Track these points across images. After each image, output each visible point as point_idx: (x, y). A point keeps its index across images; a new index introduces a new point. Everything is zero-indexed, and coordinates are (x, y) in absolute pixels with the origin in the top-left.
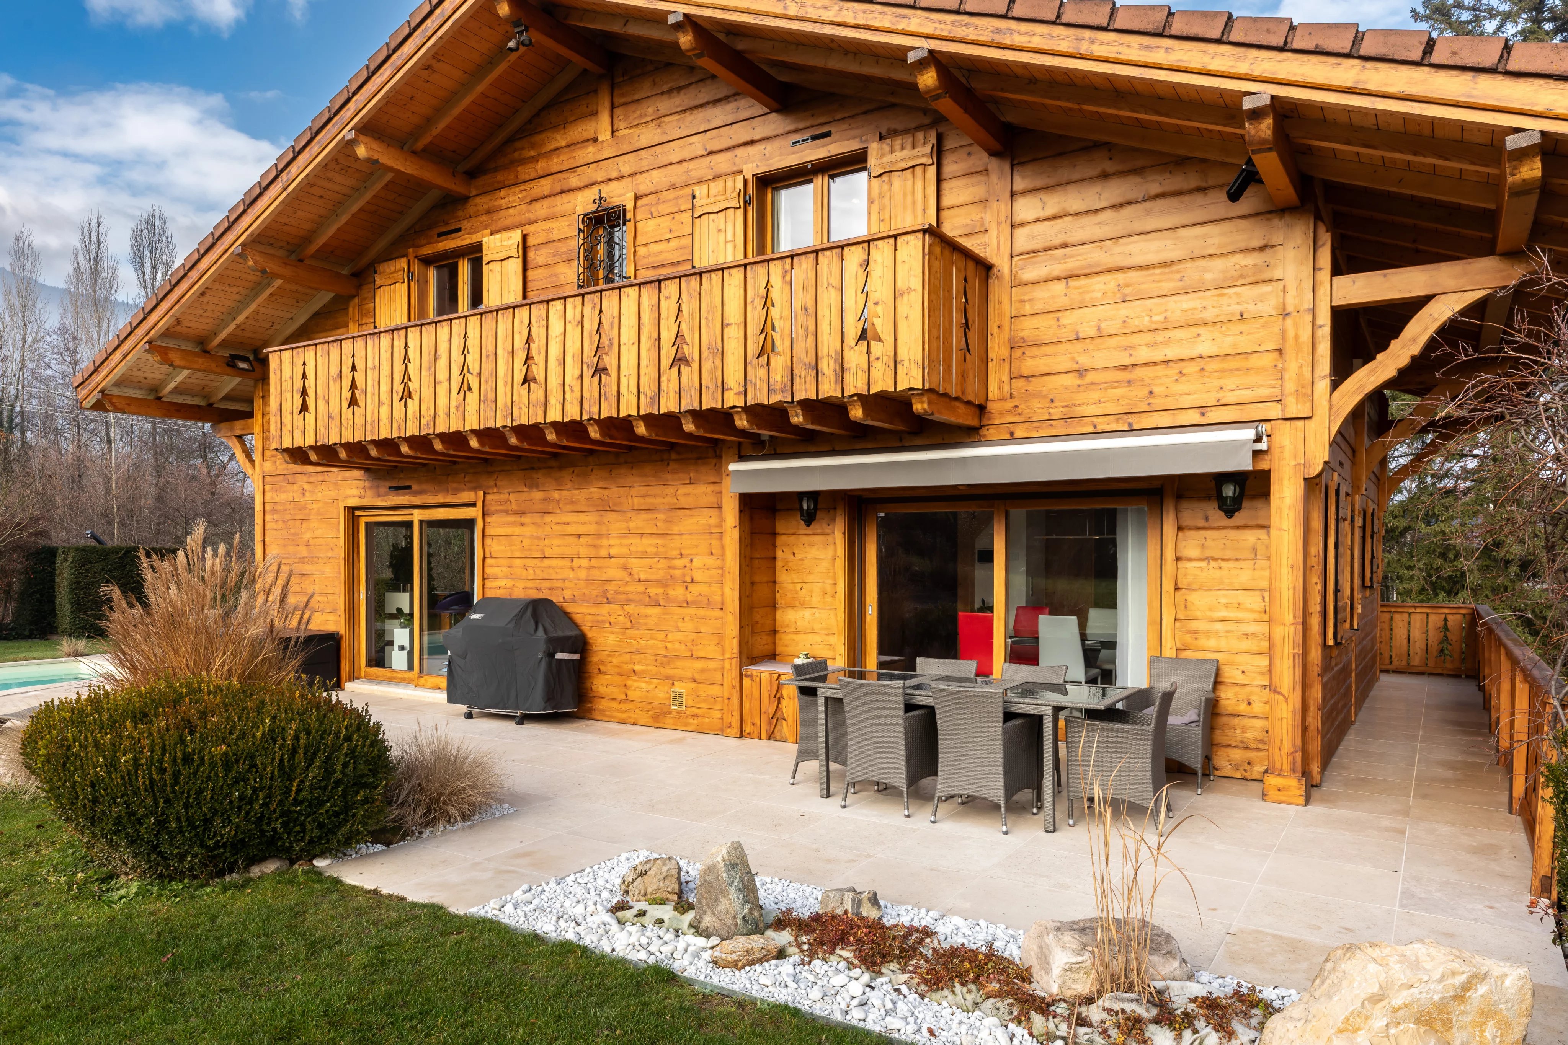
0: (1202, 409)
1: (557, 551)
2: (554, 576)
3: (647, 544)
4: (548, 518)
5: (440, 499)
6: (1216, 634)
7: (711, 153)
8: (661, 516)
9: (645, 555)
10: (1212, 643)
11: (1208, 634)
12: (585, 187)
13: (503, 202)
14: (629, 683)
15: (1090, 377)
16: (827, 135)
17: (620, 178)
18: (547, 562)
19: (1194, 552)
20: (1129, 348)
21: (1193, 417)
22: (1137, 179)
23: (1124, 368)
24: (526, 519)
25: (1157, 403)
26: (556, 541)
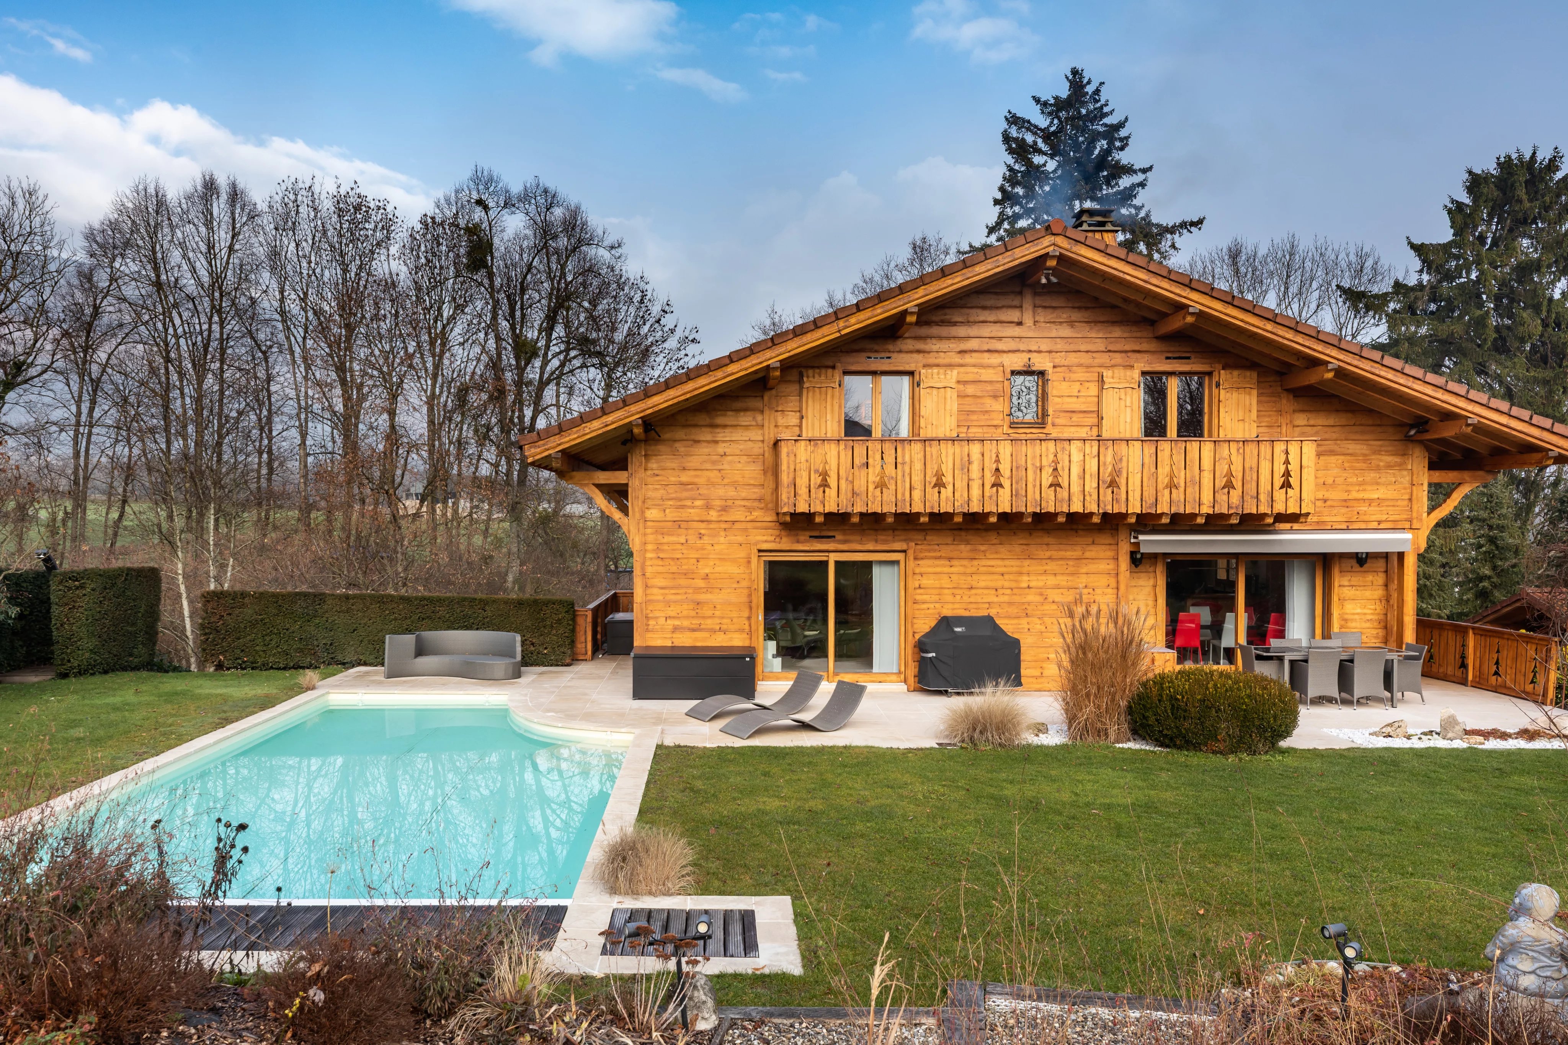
0: (1379, 522)
1: (982, 584)
2: (980, 600)
3: (1062, 580)
4: (975, 563)
5: (870, 547)
6: (1355, 620)
7: (1110, 351)
8: (1071, 563)
9: (1058, 587)
10: (1353, 624)
11: (1352, 620)
12: (1010, 351)
13: (935, 348)
14: (1044, 665)
15: (1328, 503)
16: (1188, 358)
17: (1039, 352)
18: (973, 591)
19: (1346, 583)
20: (1348, 491)
21: (1374, 525)
22: (1350, 415)
23: (1345, 501)
24: (955, 562)
25: (1362, 518)
26: (983, 577)
